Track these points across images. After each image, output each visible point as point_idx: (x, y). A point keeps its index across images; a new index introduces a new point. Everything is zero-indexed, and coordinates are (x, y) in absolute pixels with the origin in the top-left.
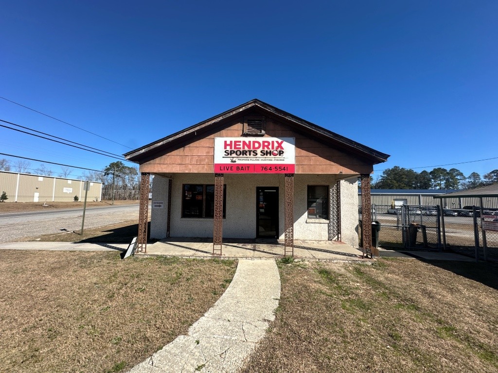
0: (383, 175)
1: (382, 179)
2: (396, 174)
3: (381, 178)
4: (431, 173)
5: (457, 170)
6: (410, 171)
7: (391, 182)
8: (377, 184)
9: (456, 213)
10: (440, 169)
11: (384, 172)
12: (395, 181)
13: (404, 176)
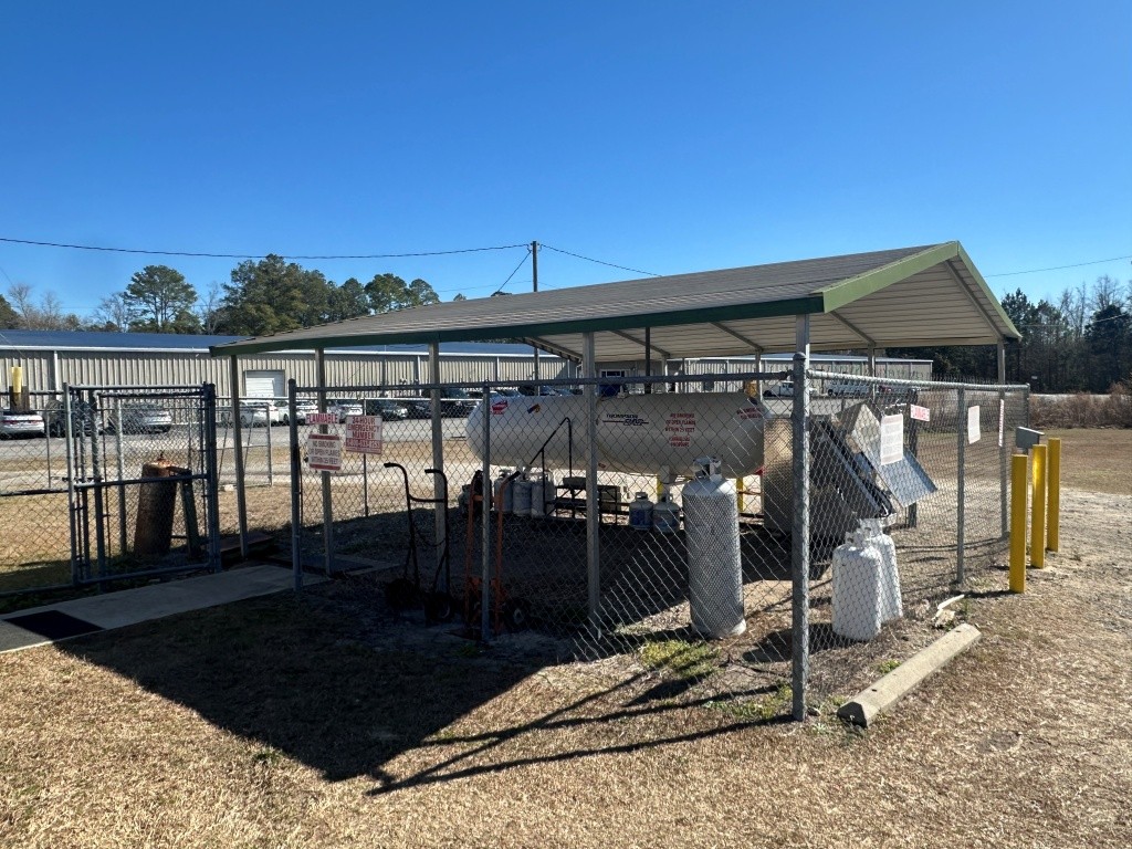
0: (231, 285)
1: (227, 299)
2: (273, 283)
3: (224, 294)
4: (369, 287)
5: (428, 286)
6: (316, 278)
7: (258, 309)
8: (211, 317)
9: (404, 411)
10: (389, 276)
11: (234, 273)
12: (269, 310)
13: (296, 293)
